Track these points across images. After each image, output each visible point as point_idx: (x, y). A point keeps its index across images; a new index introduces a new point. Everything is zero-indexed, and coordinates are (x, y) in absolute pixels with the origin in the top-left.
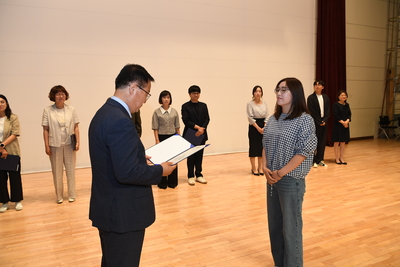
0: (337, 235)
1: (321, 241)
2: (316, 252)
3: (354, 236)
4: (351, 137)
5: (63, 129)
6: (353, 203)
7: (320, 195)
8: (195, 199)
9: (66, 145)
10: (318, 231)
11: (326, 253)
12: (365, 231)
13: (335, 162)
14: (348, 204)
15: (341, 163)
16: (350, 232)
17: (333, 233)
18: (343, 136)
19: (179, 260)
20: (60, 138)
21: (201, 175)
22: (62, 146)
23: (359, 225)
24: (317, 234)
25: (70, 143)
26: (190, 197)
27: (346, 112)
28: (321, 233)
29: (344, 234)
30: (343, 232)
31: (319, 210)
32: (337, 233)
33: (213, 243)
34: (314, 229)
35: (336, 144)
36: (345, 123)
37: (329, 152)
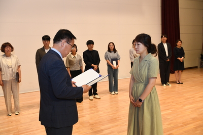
0: (182, 126)
1: (172, 130)
3: (192, 126)
4: (185, 67)
5: (10, 69)
7: (169, 103)
8: (94, 109)
9: (13, 80)
10: (170, 124)
12: (198, 123)
13: (176, 82)
14: (186, 107)
15: (179, 83)
16: (189, 124)
18: (180, 67)
20: (9, 75)
21: (97, 94)
22: (10, 80)
23: (194, 119)
24: (169, 126)
25: (15, 78)
26: (90, 108)
27: (181, 53)
28: (172, 125)
29: (186, 125)
30: (185, 124)
31: (169, 111)
32: (181, 124)
34: (168, 123)
35: (176, 72)
36: (181, 59)
37: (172, 77)
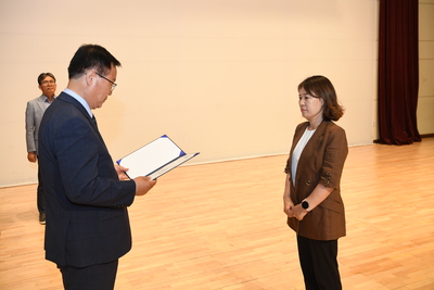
0: (410, 246)
2: (386, 263)
6: (429, 210)
10: (386, 242)
11: (398, 265)
14: (422, 212)
16: (426, 242)
17: (406, 244)
19: (227, 273)
28: (390, 244)
29: (418, 244)
30: (417, 243)
31: (387, 218)
32: (410, 243)
33: (263, 254)
